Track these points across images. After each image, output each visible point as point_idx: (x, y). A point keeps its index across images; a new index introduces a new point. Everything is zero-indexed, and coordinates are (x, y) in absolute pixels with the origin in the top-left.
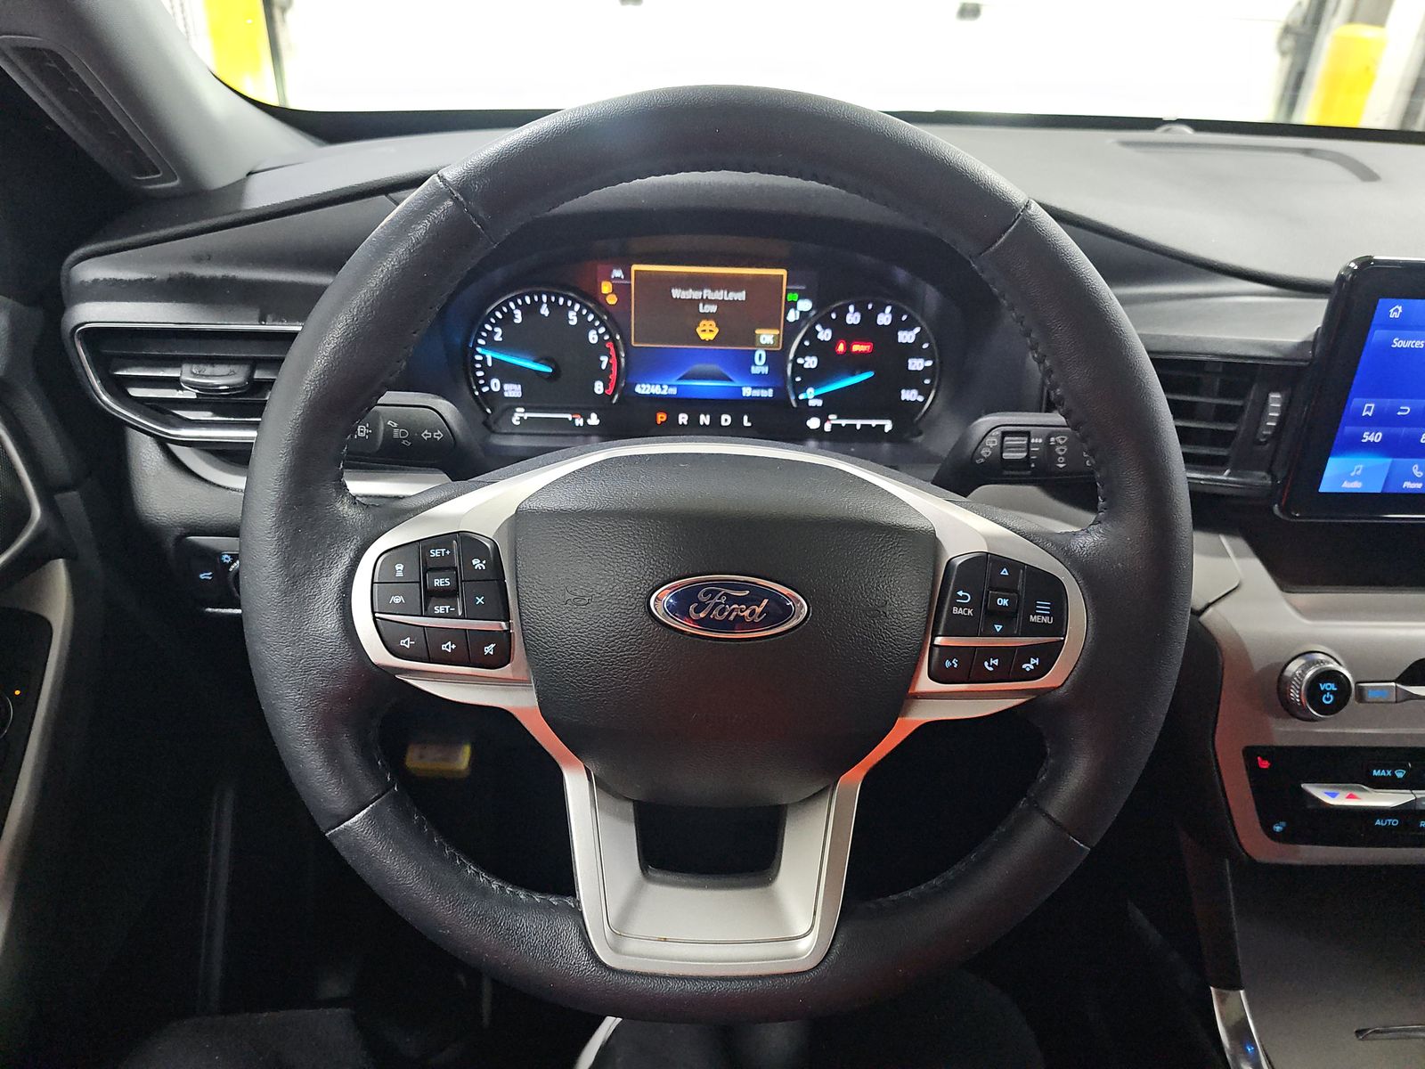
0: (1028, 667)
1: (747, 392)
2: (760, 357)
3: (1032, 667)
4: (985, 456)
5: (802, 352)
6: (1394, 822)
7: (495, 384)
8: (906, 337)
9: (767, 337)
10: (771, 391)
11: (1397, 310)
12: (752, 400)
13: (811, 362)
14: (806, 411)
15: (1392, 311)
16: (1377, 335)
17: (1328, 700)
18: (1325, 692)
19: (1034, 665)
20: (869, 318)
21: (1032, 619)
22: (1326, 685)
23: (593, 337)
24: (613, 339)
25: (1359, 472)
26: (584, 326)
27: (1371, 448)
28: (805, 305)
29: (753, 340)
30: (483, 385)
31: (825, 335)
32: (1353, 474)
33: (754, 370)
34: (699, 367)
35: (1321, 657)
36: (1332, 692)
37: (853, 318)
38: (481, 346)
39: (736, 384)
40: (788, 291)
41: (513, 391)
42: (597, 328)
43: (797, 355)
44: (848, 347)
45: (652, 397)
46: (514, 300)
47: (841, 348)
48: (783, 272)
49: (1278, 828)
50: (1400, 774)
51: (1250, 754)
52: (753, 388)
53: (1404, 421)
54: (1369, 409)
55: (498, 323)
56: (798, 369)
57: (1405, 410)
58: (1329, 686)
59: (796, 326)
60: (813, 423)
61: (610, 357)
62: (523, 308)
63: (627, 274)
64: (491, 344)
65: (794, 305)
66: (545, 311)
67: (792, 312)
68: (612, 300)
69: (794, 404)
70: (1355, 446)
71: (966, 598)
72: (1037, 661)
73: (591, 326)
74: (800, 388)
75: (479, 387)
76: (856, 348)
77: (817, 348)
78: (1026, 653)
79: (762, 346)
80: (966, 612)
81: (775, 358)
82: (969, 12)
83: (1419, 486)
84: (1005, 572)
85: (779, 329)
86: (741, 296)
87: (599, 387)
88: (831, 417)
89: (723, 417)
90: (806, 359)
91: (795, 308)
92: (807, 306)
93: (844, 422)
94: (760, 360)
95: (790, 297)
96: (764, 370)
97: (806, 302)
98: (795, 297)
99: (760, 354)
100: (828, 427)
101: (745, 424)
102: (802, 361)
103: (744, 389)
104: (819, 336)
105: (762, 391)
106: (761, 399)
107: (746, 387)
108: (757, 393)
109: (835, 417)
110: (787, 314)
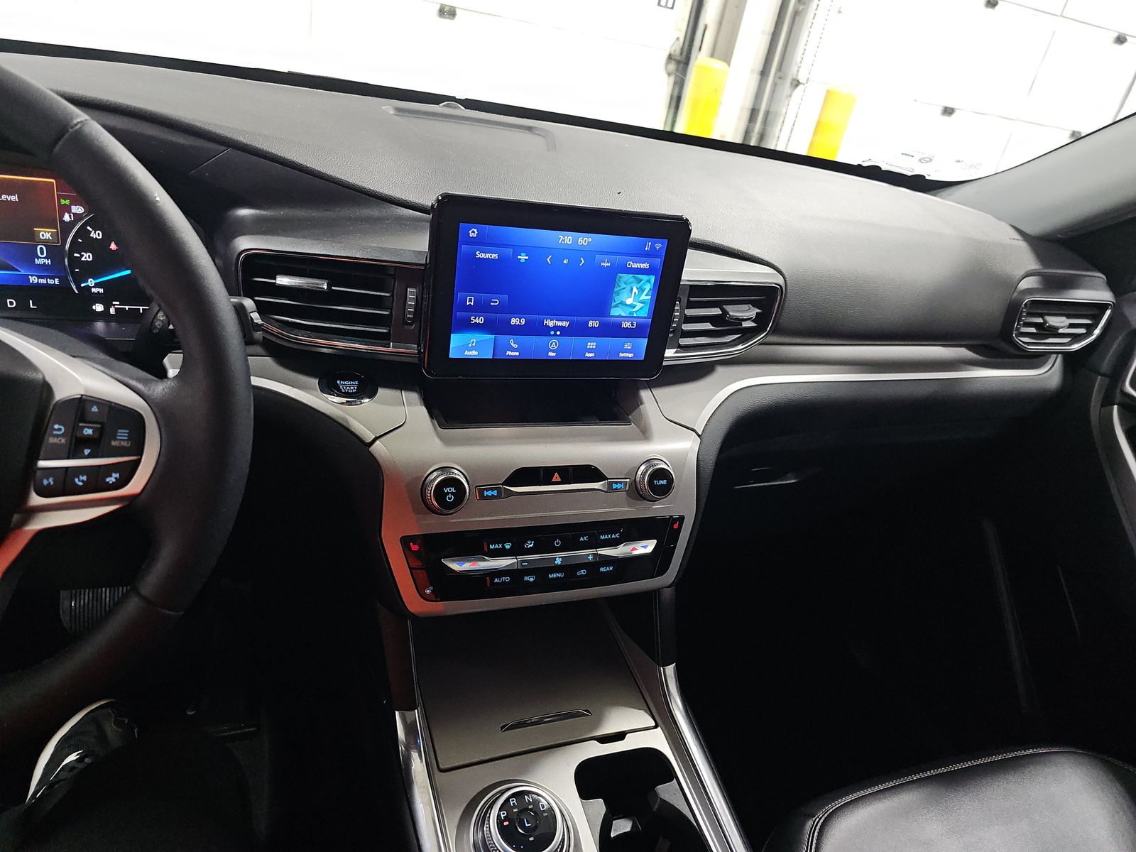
0: (111, 480)
1: (33, 280)
3: (114, 480)
4: (158, 327)
5: (77, 248)
6: (507, 579)
9: (46, 234)
10: (57, 280)
11: (473, 232)
12: (38, 286)
13: (87, 257)
14: (90, 297)
15: (470, 232)
16: (464, 248)
17: (450, 499)
18: (448, 493)
19: (116, 478)
21: (113, 443)
22: (448, 489)
25: (474, 344)
27: (477, 328)
28: (78, 209)
29: (33, 236)
31: (96, 235)
32: (470, 346)
33: (38, 262)
35: (457, 472)
36: (452, 493)
39: (23, 272)
40: (60, 197)
43: (73, 250)
47: (113, 246)
48: (53, 180)
49: (428, 592)
50: (508, 546)
51: (406, 541)
52: (39, 277)
53: (495, 310)
54: (470, 300)
56: (75, 262)
57: (496, 302)
58: (450, 490)
59: (71, 225)
60: (99, 308)
65: (67, 209)
69: (77, 292)
70: (467, 326)
71: (60, 430)
72: (117, 475)
74: (79, 279)
77: (90, 245)
78: (109, 469)
79: (43, 242)
80: (60, 441)
81: (54, 251)
82: (447, 12)
83: (517, 354)
84: (95, 409)
85: (56, 228)
86: (14, 198)
88: (114, 303)
89: (8, 300)
90: (82, 254)
91: (69, 212)
92: (80, 210)
93: (127, 307)
94: (42, 253)
95: (63, 202)
96: (47, 262)
97: (78, 207)
98: (67, 202)
99: (41, 249)
100: (112, 311)
101: (31, 307)
102: (79, 255)
103: (30, 277)
104: (91, 235)
105: (48, 280)
106: (47, 286)
107: (32, 276)
108: (43, 281)
109: (118, 303)
110: (62, 216)
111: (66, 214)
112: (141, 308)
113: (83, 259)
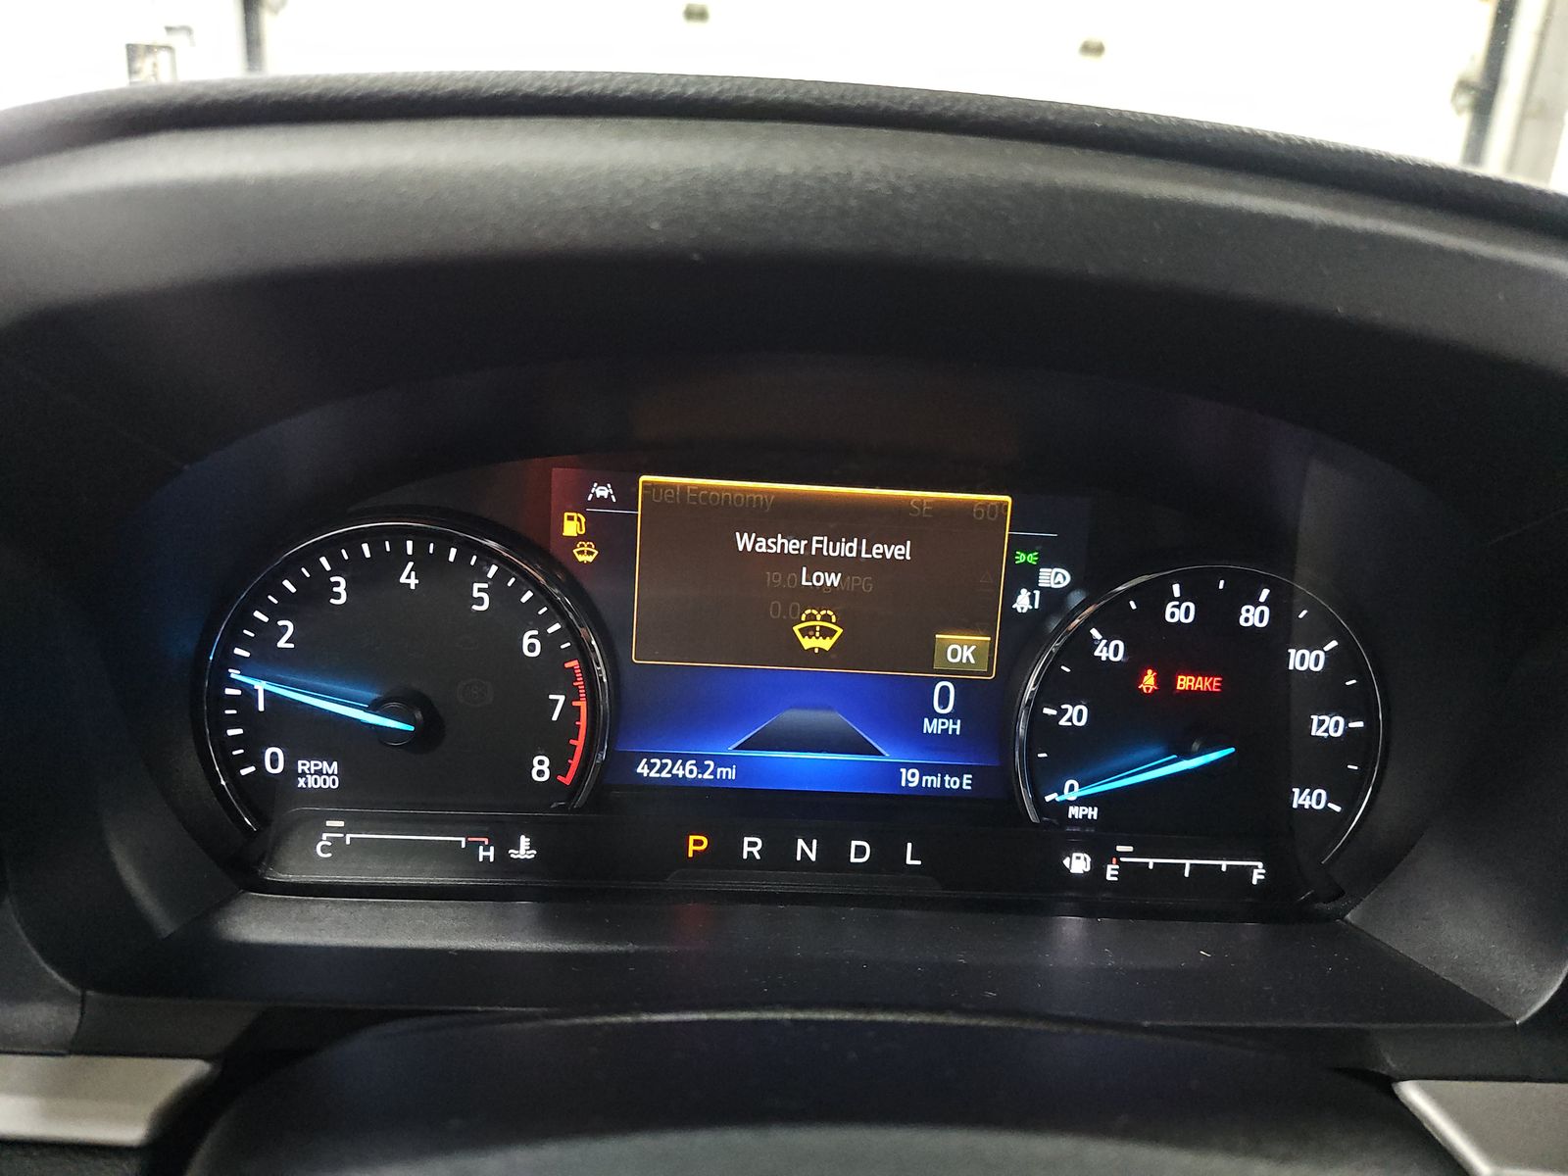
1: (911, 778)
2: (944, 698)
5: (1054, 690)
7: (274, 762)
8: (1305, 660)
9: (962, 649)
10: (967, 779)
12: (922, 796)
13: (1075, 715)
14: (1062, 832)
20: (1218, 613)
23: (530, 644)
24: (582, 651)
26: (509, 617)
28: (1054, 578)
29: (925, 654)
30: (244, 761)
31: (1109, 651)
33: (931, 727)
34: (794, 717)
37: (1179, 613)
38: (239, 662)
39: (888, 757)
40: (1017, 544)
41: (320, 775)
42: (542, 624)
43: (1042, 697)
44: (1166, 681)
45: (677, 785)
46: (330, 548)
47: (1149, 681)
48: (1007, 499)
52: (925, 770)
55: (288, 607)
56: (1042, 731)
60: (1079, 864)
61: (572, 696)
62: (355, 570)
63: (627, 497)
64: (267, 661)
65: (1027, 577)
66: (409, 578)
67: (1024, 595)
68: (586, 555)
69: (1033, 817)
73: (527, 618)
74: (1047, 777)
75: (232, 766)
76: (1184, 682)
77: (1089, 681)
79: (950, 672)
81: (984, 700)
85: (991, 632)
86: (901, 551)
87: (541, 768)
88: (1120, 848)
89: (854, 843)
90: (1063, 707)
91: (1032, 584)
92: (1060, 578)
93: (1151, 862)
94: (944, 703)
95: (1021, 558)
96: (952, 726)
97: (1056, 570)
98: (1032, 558)
99: (945, 691)
100: (1111, 872)
101: (909, 861)
102: (1054, 712)
103: (903, 770)
104: (1097, 653)
105: (947, 778)
106: (942, 796)
107: (908, 766)
108: (934, 781)
109: (1130, 849)
110: (1011, 596)
111: (1024, 591)
112: (1188, 863)
113: (1063, 722)
